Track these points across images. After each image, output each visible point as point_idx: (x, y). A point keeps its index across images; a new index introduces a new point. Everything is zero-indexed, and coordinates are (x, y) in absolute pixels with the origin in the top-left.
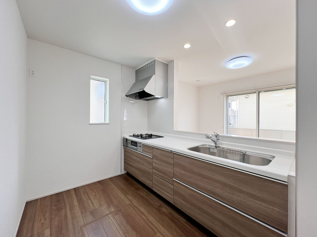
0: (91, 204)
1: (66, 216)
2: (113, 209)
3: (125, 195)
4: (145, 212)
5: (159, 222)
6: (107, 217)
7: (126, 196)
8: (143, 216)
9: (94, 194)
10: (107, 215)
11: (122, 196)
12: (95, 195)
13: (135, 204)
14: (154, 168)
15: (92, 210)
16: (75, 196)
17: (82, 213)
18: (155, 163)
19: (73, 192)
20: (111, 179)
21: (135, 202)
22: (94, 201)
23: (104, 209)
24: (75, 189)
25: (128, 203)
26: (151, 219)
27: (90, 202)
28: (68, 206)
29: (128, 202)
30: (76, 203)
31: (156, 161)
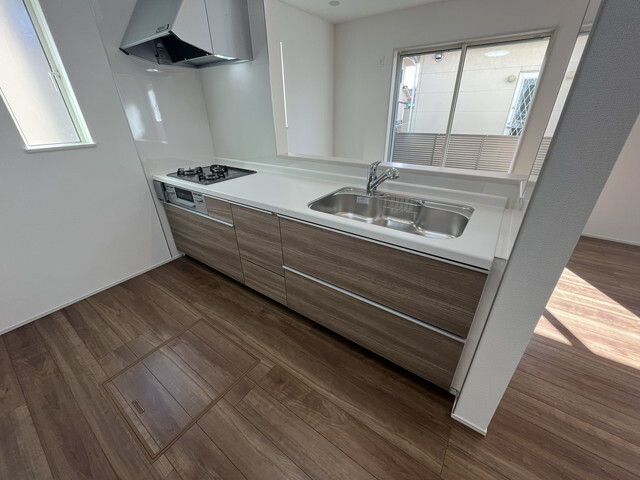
0: (114, 336)
1: (58, 372)
2: (167, 337)
3: (188, 302)
4: (236, 329)
5: (263, 340)
6: (156, 353)
7: (191, 305)
8: (232, 337)
9: (116, 312)
10: (157, 349)
11: (183, 306)
12: (119, 316)
13: (214, 317)
14: (240, 246)
15: (119, 346)
16: (69, 326)
17: (97, 357)
18: (242, 237)
19: (62, 318)
20: (149, 273)
21: (213, 314)
22: (119, 328)
23: (148, 340)
24: (64, 311)
25: (197, 319)
26: (249, 338)
27: (110, 332)
28: (57, 351)
29: (197, 316)
30: (75, 339)
31: (243, 234)
